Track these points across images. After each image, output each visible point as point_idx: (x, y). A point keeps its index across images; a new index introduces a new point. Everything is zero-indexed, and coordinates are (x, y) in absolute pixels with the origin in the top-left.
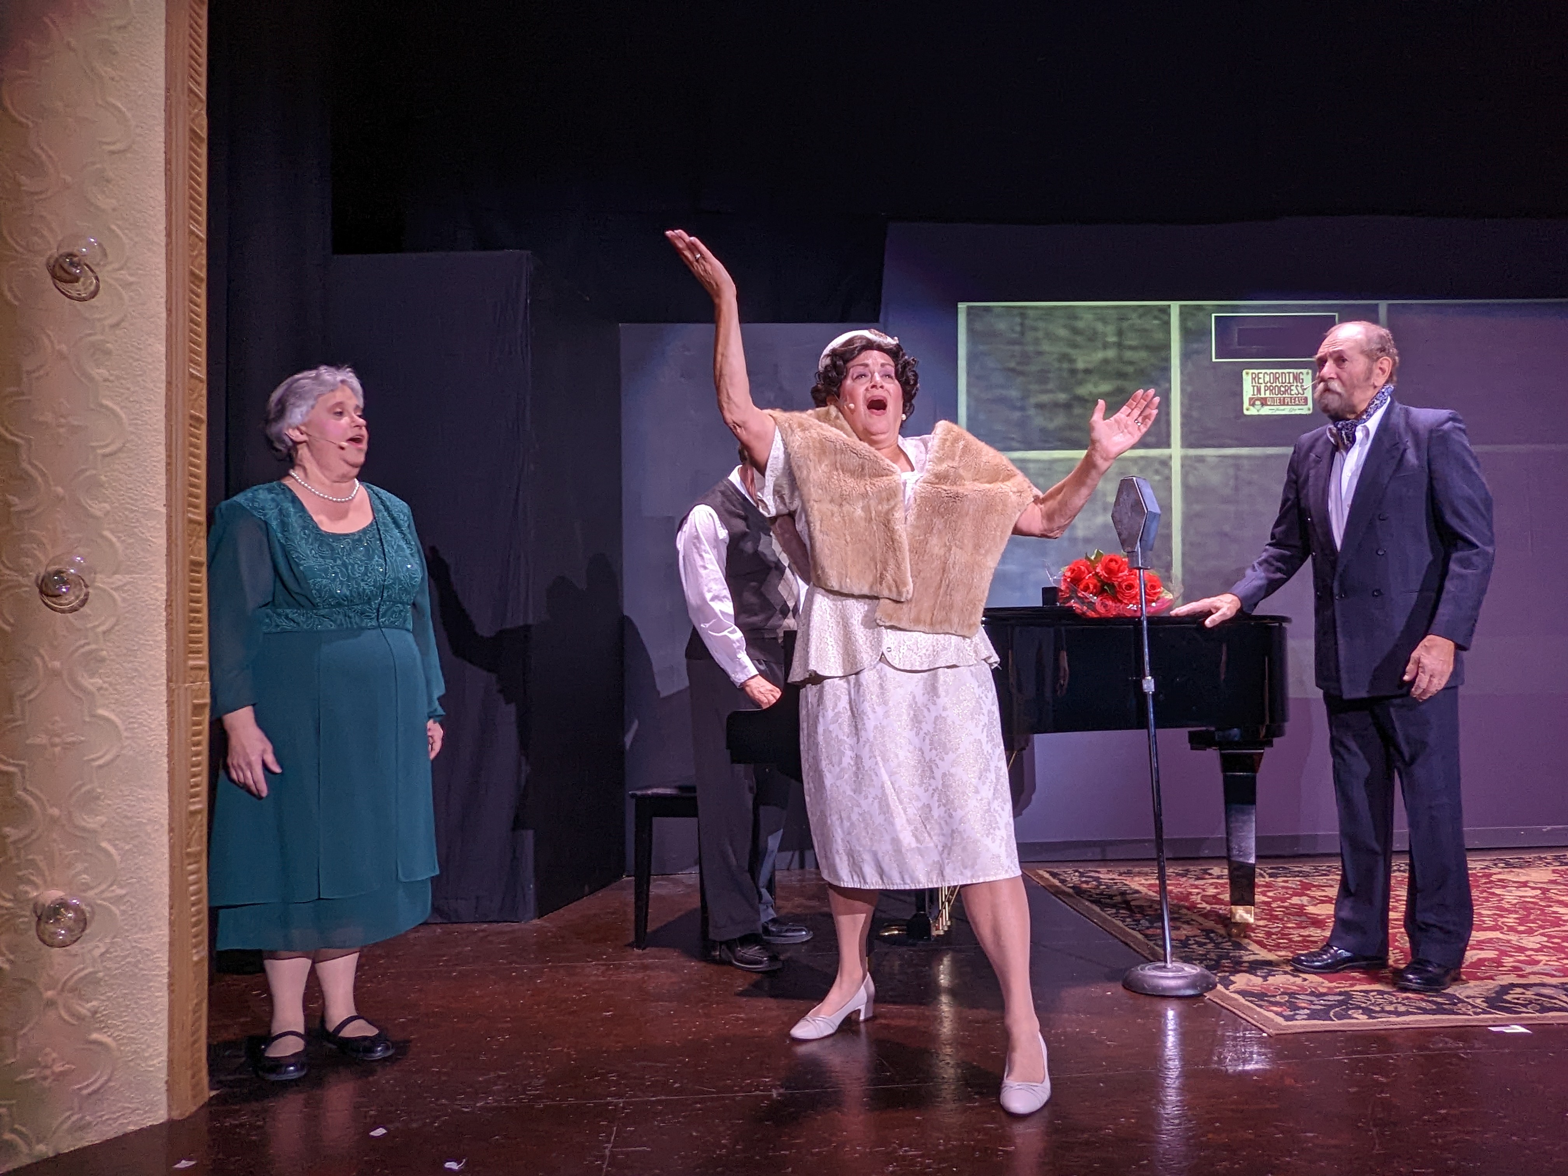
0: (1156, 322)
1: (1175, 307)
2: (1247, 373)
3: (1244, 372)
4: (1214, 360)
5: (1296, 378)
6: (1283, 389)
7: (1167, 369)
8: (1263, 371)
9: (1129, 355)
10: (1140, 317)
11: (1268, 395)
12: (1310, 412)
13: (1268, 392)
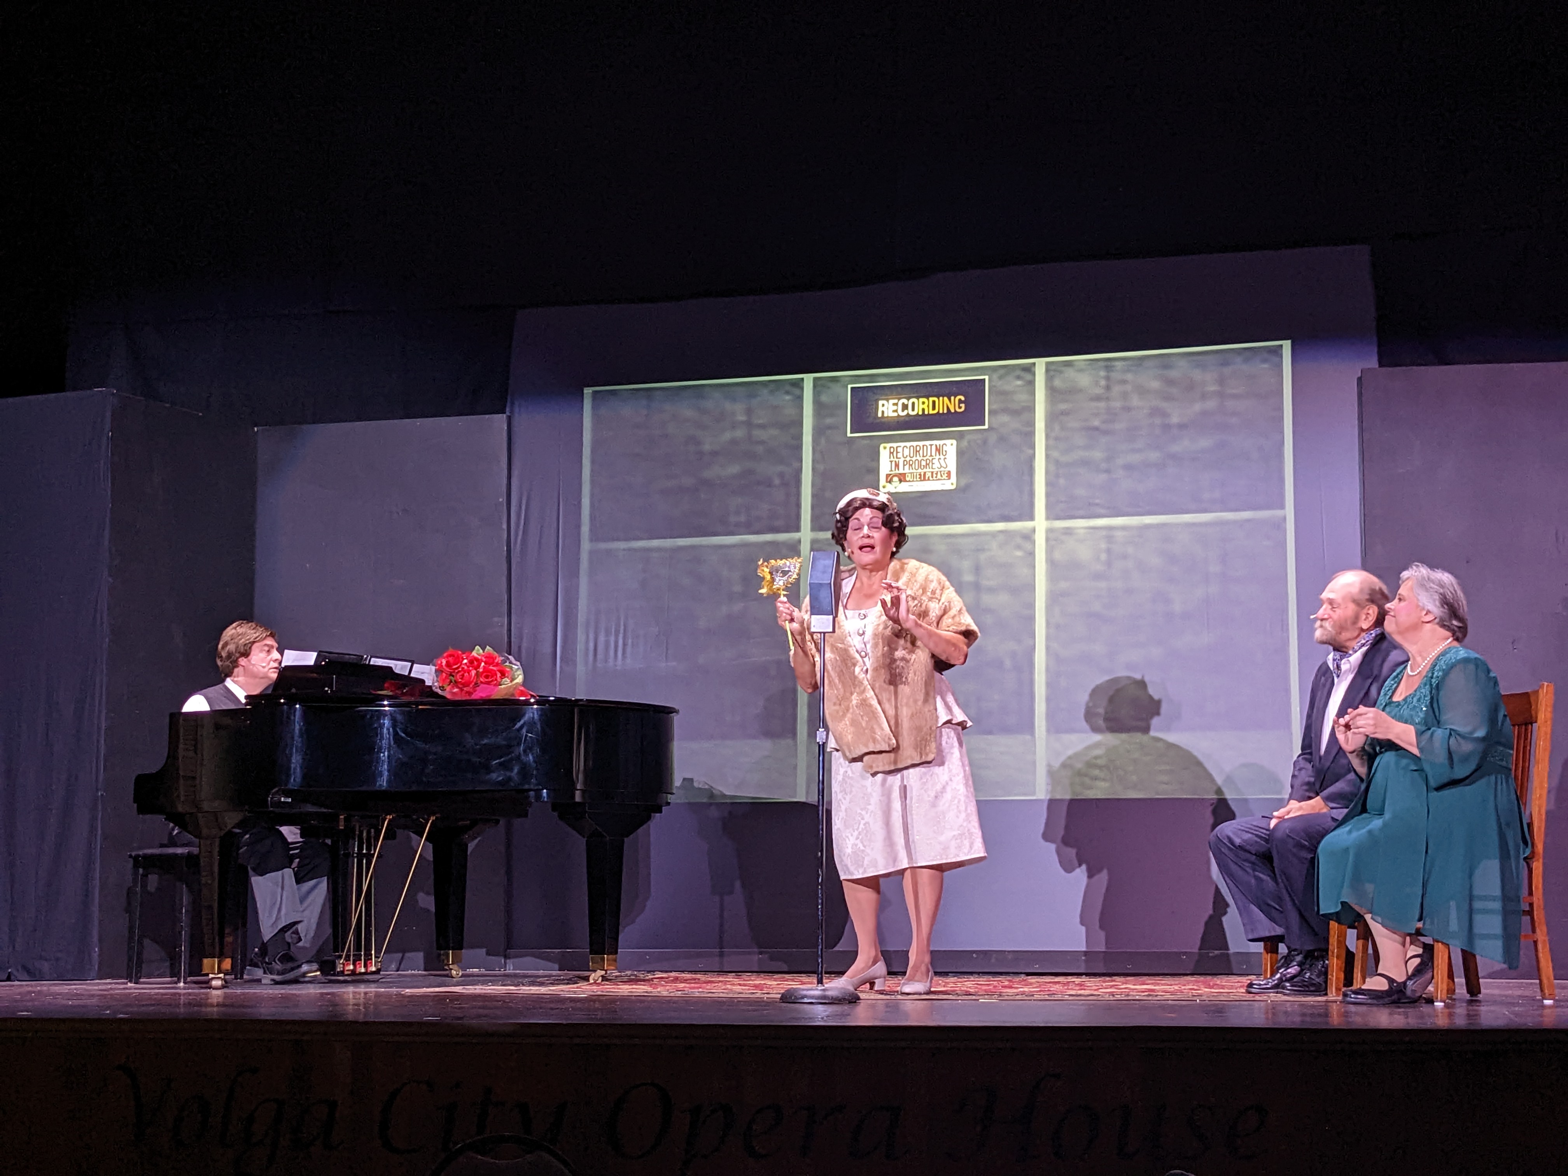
0: (788, 397)
1: (808, 379)
2: (885, 448)
3: (882, 446)
4: (849, 435)
5: (938, 450)
6: (924, 463)
7: (798, 448)
8: (902, 444)
9: (758, 433)
10: (772, 392)
11: (907, 470)
12: (954, 487)
13: (907, 467)
